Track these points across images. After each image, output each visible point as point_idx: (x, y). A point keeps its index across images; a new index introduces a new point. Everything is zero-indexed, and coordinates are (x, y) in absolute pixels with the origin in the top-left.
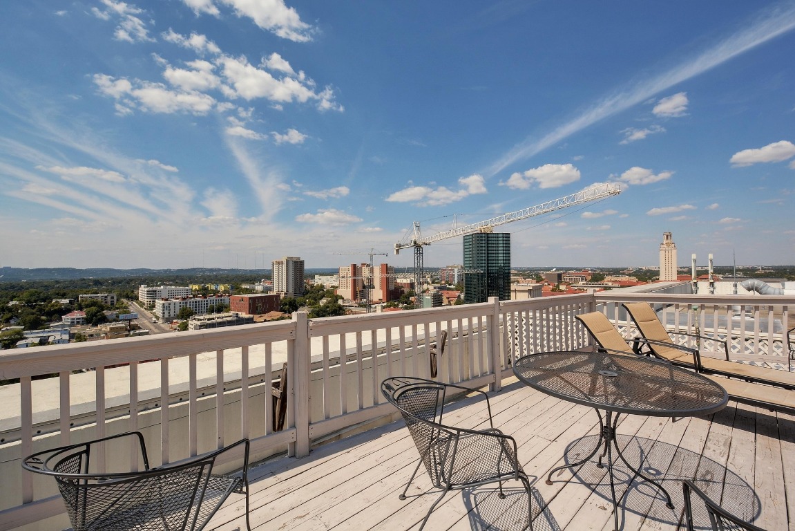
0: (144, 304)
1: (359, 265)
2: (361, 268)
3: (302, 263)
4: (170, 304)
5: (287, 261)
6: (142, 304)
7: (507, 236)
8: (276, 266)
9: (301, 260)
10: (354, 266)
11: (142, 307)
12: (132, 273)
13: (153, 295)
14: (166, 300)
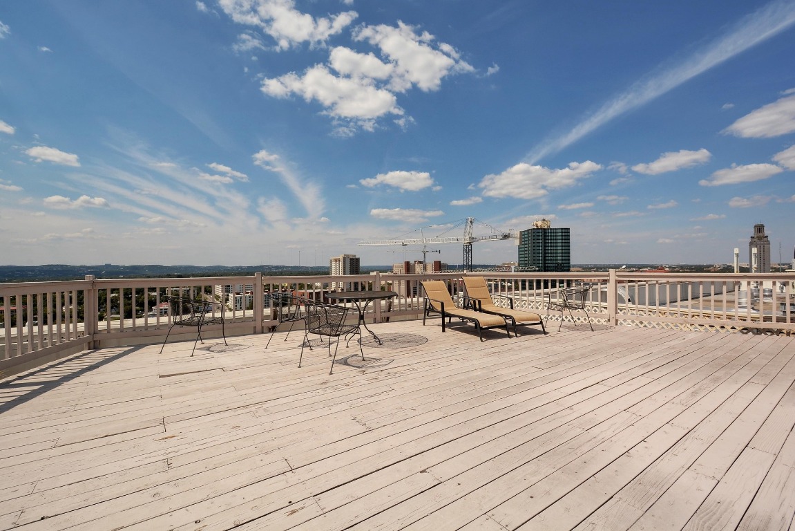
0: (220, 297)
1: (412, 262)
2: (414, 265)
3: (358, 260)
4: (241, 298)
5: (344, 258)
6: (217, 297)
7: (566, 233)
8: (333, 264)
9: (357, 257)
10: (407, 263)
11: (218, 300)
12: (208, 270)
13: (227, 289)
14: (238, 294)
